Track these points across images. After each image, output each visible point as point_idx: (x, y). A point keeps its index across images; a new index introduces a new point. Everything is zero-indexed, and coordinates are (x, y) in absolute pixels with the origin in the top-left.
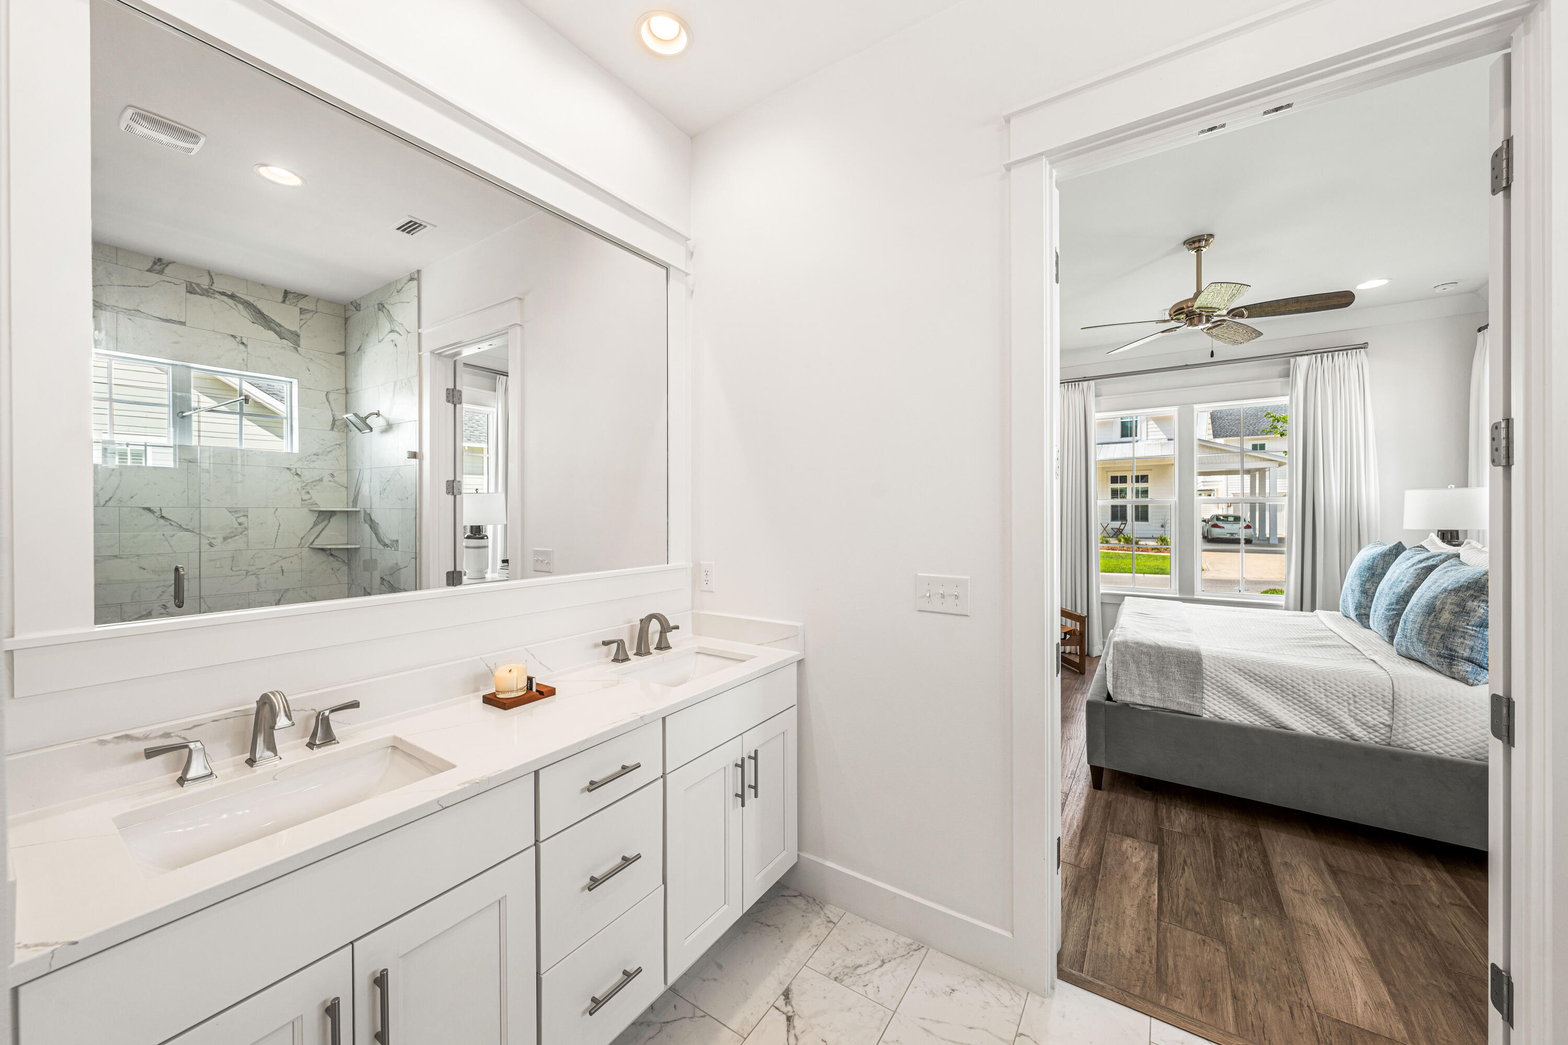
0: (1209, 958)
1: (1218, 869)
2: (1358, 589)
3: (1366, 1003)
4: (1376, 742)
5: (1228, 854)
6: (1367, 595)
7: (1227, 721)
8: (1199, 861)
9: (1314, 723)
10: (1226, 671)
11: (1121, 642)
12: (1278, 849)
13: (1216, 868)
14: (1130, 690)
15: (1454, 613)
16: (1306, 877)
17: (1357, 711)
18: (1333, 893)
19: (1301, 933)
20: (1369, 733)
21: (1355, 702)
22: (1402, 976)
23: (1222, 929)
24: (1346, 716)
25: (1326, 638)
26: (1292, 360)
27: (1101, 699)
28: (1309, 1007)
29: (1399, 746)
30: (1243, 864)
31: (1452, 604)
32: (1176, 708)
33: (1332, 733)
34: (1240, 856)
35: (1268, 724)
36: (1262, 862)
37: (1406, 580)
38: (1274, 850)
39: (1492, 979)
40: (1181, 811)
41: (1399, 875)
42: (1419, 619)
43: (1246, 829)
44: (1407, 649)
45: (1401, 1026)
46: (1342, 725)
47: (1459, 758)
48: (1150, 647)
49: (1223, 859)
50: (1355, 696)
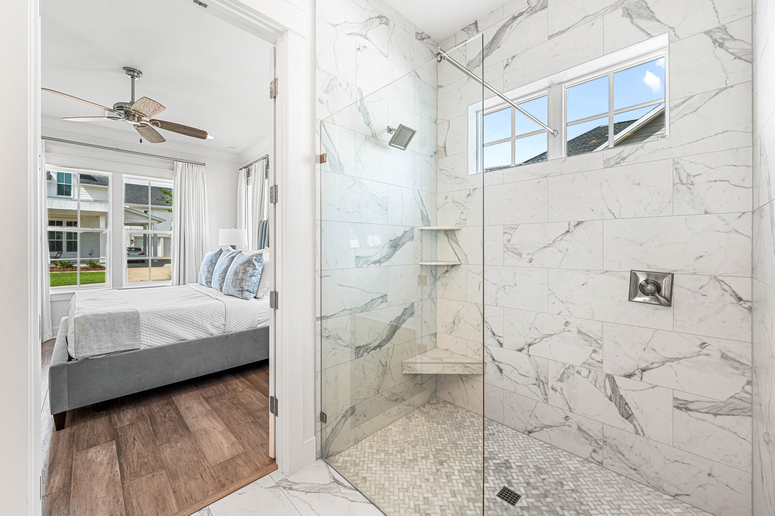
0: (157, 482)
1: (154, 431)
2: (206, 270)
3: (228, 447)
4: (220, 333)
5: (159, 420)
6: (211, 272)
7: (155, 346)
8: (143, 434)
9: (197, 333)
10: (154, 319)
11: (81, 317)
12: (182, 403)
13: (153, 431)
14: (90, 347)
15: (243, 273)
16: (196, 409)
17: (213, 322)
18: (208, 409)
19: (199, 436)
20: (217, 330)
21: (212, 318)
22: (237, 426)
23: (162, 461)
24: (209, 325)
25: (196, 294)
26: (175, 162)
27: (64, 361)
28: (208, 467)
29: (228, 332)
30: (167, 420)
31: (242, 269)
32: (123, 349)
33: (204, 335)
34: (165, 417)
35: (176, 341)
36: (176, 413)
37: (225, 263)
38: (181, 405)
39: (271, 402)
40: (127, 412)
41: (229, 387)
42: (232, 277)
43: (165, 402)
44: (228, 291)
45: (240, 447)
46: (208, 330)
47: (246, 330)
48: (104, 315)
49: (156, 424)
50: (212, 315)
